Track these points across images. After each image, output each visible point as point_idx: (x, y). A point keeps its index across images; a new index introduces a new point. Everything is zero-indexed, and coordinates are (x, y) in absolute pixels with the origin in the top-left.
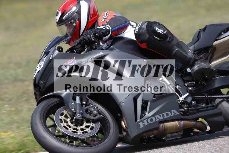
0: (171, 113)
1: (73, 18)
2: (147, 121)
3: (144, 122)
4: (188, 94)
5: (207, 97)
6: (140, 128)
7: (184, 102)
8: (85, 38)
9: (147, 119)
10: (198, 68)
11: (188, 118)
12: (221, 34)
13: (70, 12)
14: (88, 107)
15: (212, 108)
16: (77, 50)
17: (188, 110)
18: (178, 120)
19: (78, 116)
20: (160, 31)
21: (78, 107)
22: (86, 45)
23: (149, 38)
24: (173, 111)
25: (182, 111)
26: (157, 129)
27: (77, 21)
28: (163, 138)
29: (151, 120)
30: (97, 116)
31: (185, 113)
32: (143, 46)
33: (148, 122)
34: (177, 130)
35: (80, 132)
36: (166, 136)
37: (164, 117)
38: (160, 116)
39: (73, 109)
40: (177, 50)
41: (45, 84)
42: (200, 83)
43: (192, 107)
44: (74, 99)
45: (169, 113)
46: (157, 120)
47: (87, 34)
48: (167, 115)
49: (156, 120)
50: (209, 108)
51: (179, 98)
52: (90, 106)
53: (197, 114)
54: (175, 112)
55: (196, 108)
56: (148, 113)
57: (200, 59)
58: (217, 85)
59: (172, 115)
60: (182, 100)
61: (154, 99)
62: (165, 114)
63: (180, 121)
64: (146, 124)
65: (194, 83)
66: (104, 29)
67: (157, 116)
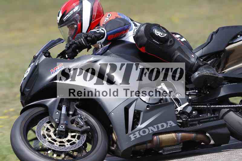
0: (167, 124)
1: (74, 19)
2: (139, 133)
3: (136, 134)
4: (187, 103)
5: (209, 106)
6: (131, 140)
7: (183, 112)
8: (76, 42)
9: (138, 131)
10: (198, 75)
11: (187, 130)
12: (237, 36)
13: (71, 12)
14: (74, 117)
15: (215, 118)
16: (69, 55)
17: (187, 120)
18: (175, 132)
19: (62, 128)
20: (159, 34)
21: (62, 117)
22: (78, 50)
23: (147, 41)
24: (169, 122)
25: (180, 123)
26: (151, 141)
27: (79, 23)
28: (160, 152)
29: (144, 132)
30: (84, 127)
31: (183, 125)
32: (143, 50)
33: (140, 135)
34: (174, 143)
35: (67, 145)
36: (163, 149)
37: (159, 129)
38: (154, 128)
39: (57, 120)
40: (179, 55)
41: (30, 92)
42: (202, 91)
43: (192, 118)
44: (60, 108)
45: (165, 124)
46: (151, 132)
47: (78, 37)
48: (163, 126)
49: (149, 131)
50: (212, 119)
51: (178, 108)
52: (76, 117)
53: (198, 125)
54: (172, 123)
55: (196, 119)
56: (141, 124)
57: (204, 65)
58: (222, 93)
59: (168, 126)
60: (180, 111)
61: (148, 109)
62: (160, 125)
63: (178, 133)
64: (138, 136)
65: (196, 91)
66: (98, 32)
67: (151, 128)
